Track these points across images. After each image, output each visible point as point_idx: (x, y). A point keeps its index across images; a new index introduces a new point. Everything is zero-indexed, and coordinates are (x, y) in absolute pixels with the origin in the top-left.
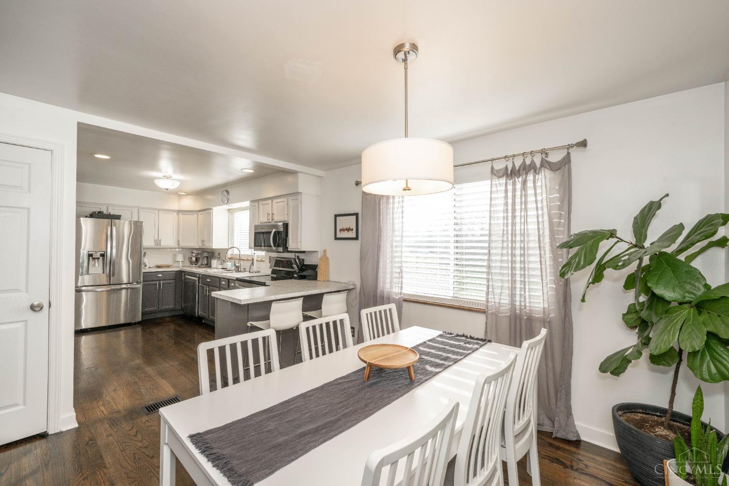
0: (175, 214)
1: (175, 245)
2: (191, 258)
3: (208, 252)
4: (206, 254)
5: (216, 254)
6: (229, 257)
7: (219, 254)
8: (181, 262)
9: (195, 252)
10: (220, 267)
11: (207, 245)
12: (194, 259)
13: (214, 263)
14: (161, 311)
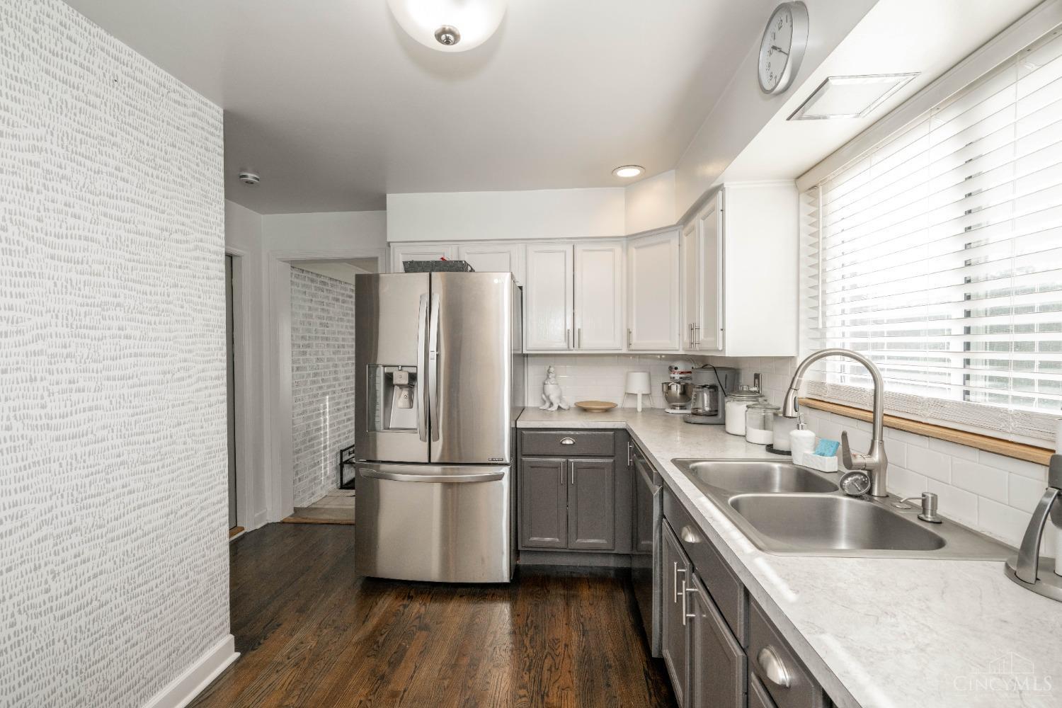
0: (618, 250)
1: (618, 345)
2: (669, 388)
3: (714, 369)
4: (707, 378)
5: (746, 380)
6: (803, 393)
7: (757, 376)
8: (640, 397)
9: (681, 366)
10: (761, 436)
11: (706, 345)
12: (676, 390)
13: (737, 412)
14: (573, 553)
